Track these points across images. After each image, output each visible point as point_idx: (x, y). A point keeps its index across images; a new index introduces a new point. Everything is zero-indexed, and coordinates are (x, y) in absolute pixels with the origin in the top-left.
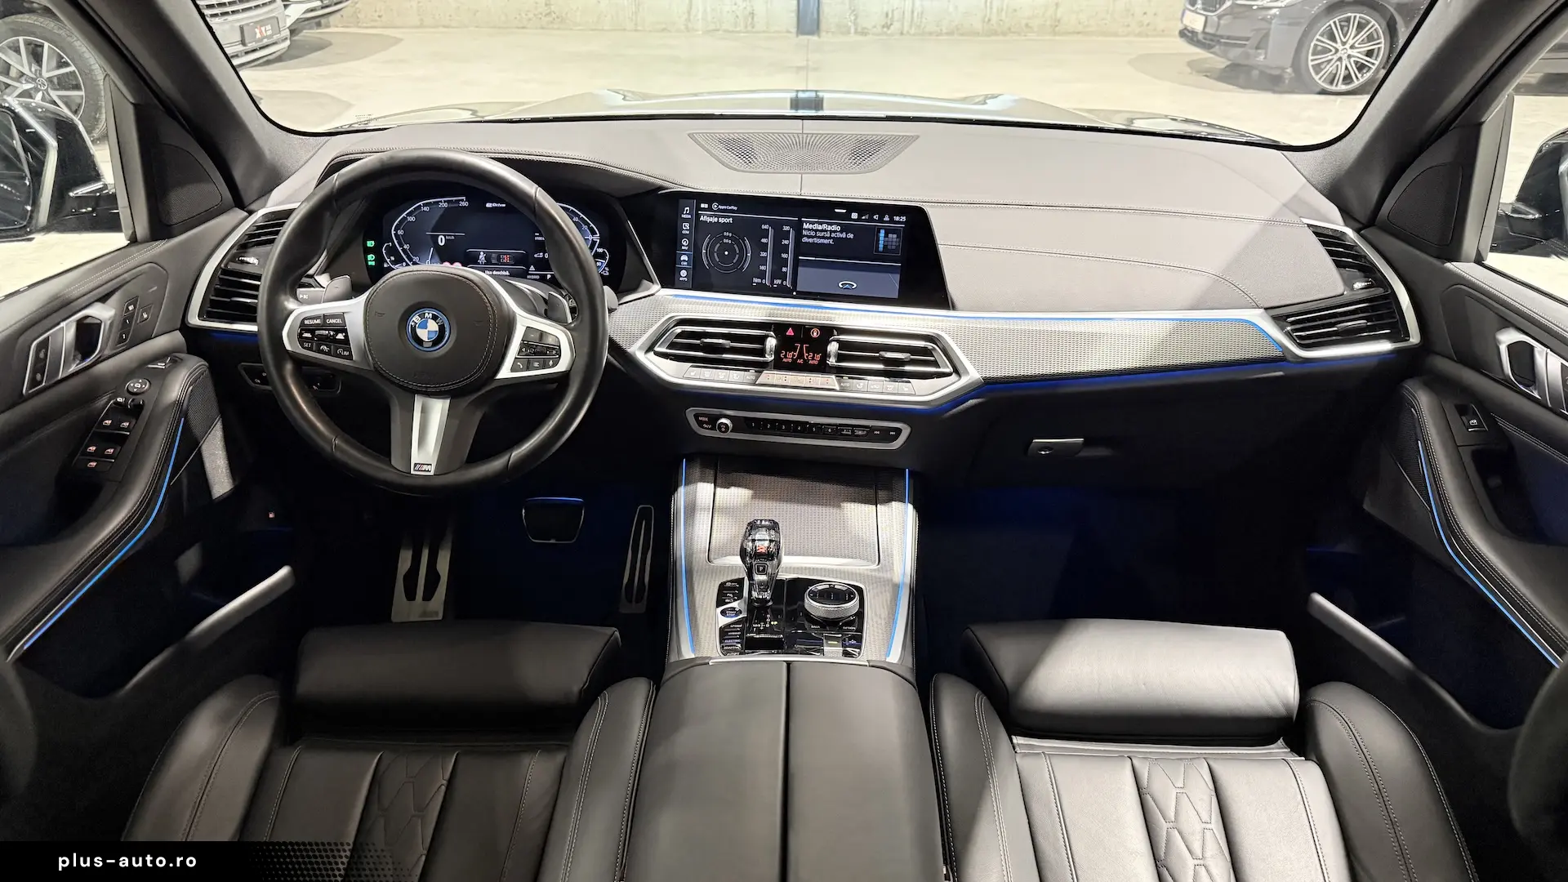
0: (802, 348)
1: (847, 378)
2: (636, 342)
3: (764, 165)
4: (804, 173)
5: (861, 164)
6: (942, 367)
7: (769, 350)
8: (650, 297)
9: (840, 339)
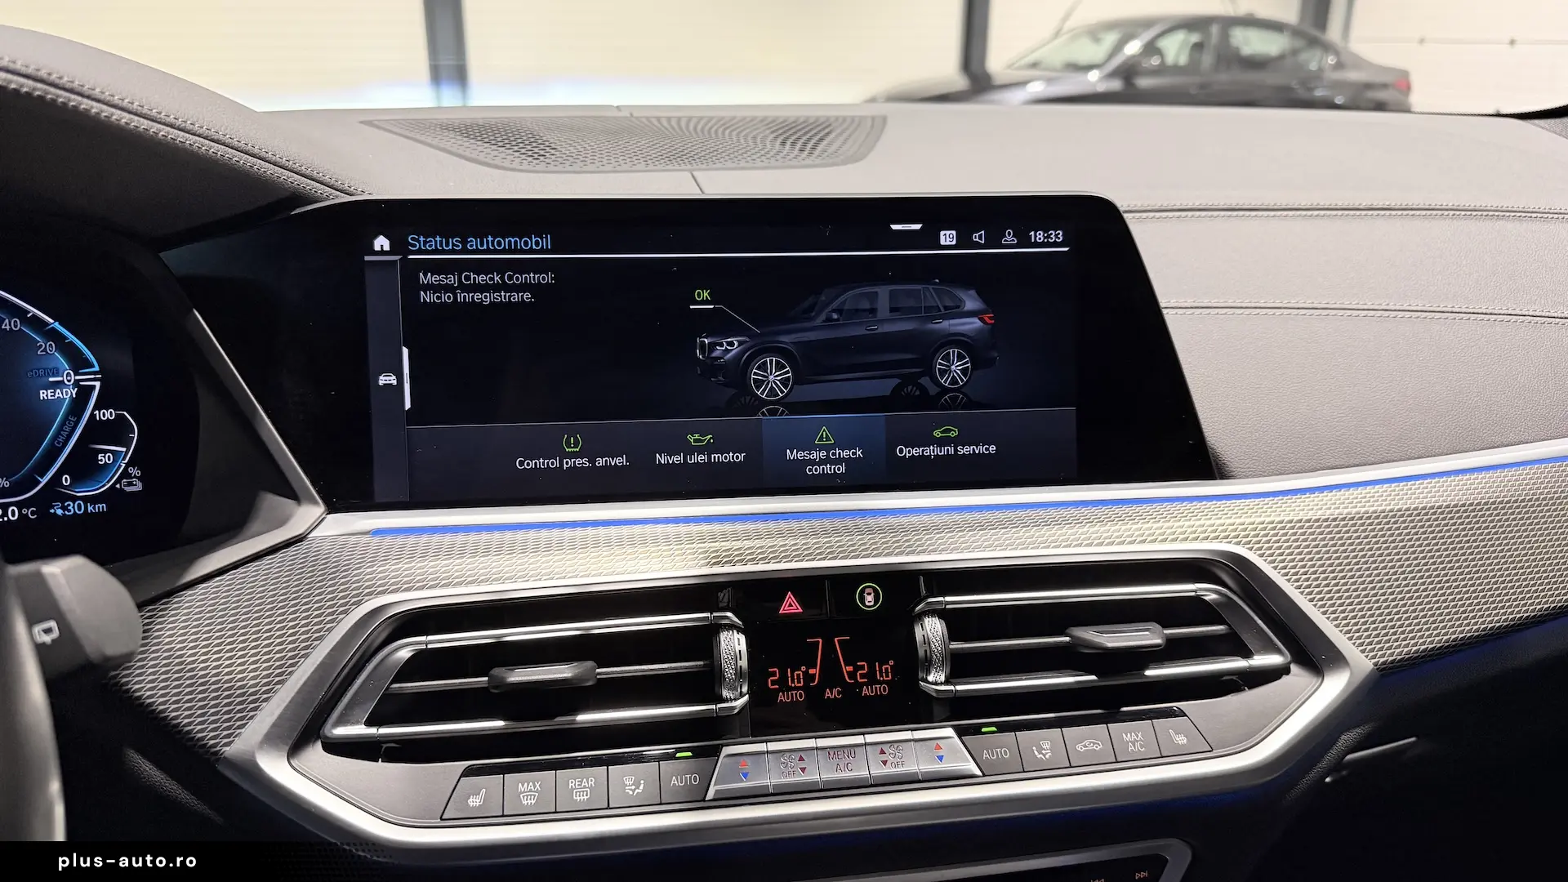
0: (829, 645)
1: (994, 729)
2: (252, 718)
3: (582, 159)
4: (694, 170)
5: (817, 152)
6: (1259, 652)
7: (729, 673)
8: (292, 548)
9: (948, 607)
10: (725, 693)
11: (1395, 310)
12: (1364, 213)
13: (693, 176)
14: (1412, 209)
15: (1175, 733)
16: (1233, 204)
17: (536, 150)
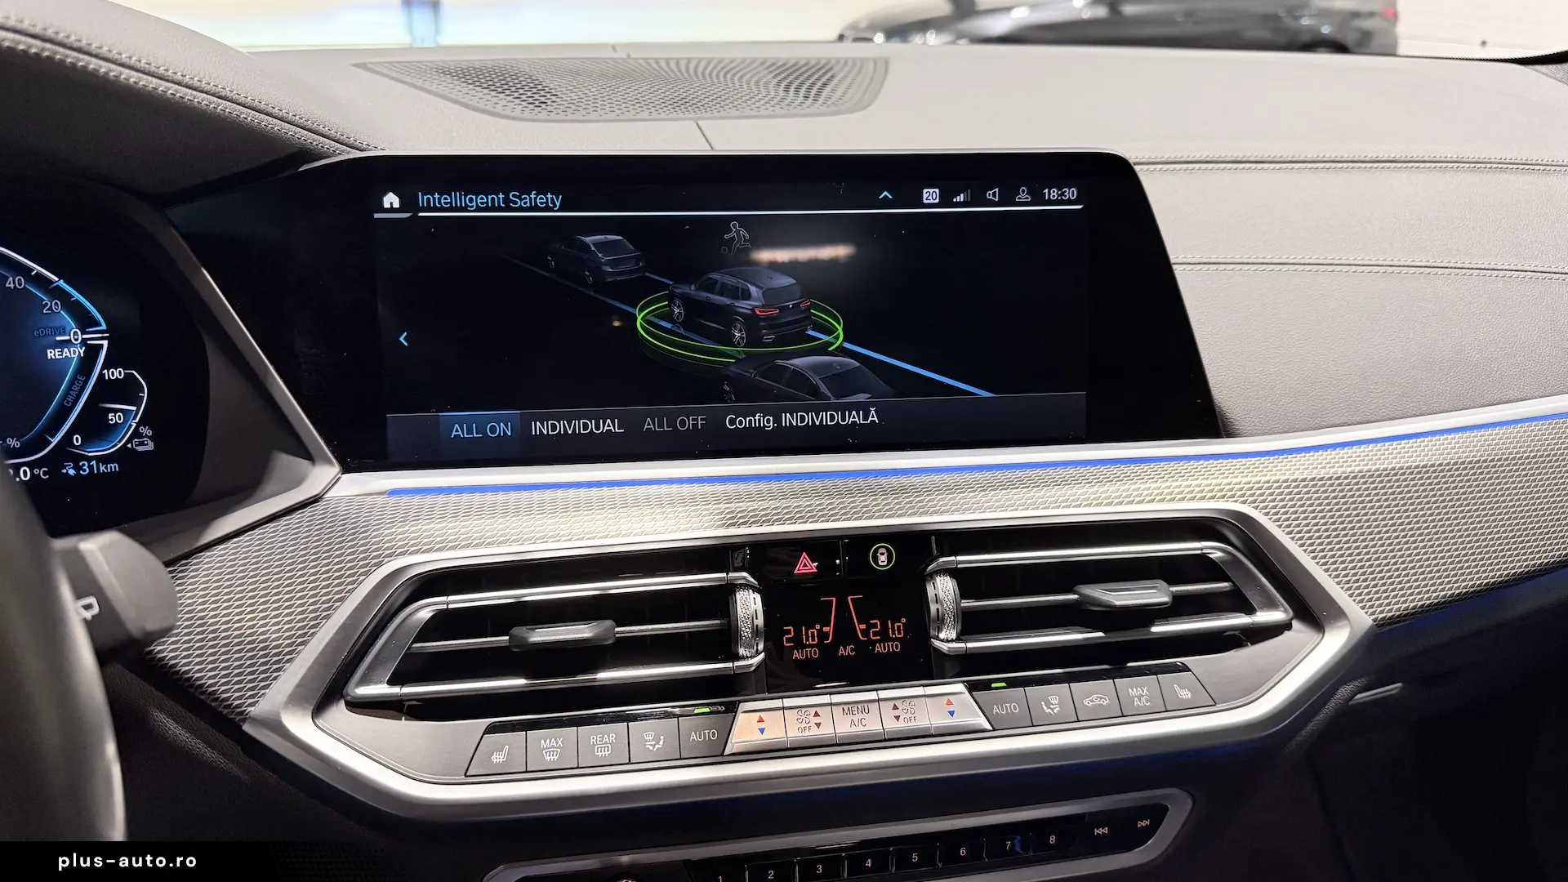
0: (843, 606)
1: (1004, 684)
2: (275, 678)
3: (584, 106)
4: (699, 118)
5: (821, 100)
6: (1262, 609)
7: (746, 631)
8: (309, 509)
9: (959, 566)
10: (742, 651)
11: (1400, 266)
12: (1369, 165)
13: (697, 124)
14: (1416, 162)
15: (1180, 687)
16: (1240, 156)
17: (536, 96)
